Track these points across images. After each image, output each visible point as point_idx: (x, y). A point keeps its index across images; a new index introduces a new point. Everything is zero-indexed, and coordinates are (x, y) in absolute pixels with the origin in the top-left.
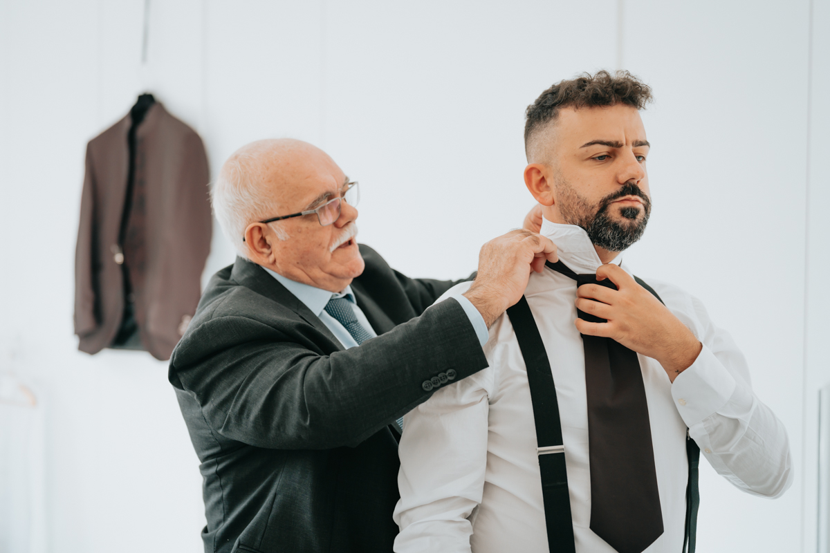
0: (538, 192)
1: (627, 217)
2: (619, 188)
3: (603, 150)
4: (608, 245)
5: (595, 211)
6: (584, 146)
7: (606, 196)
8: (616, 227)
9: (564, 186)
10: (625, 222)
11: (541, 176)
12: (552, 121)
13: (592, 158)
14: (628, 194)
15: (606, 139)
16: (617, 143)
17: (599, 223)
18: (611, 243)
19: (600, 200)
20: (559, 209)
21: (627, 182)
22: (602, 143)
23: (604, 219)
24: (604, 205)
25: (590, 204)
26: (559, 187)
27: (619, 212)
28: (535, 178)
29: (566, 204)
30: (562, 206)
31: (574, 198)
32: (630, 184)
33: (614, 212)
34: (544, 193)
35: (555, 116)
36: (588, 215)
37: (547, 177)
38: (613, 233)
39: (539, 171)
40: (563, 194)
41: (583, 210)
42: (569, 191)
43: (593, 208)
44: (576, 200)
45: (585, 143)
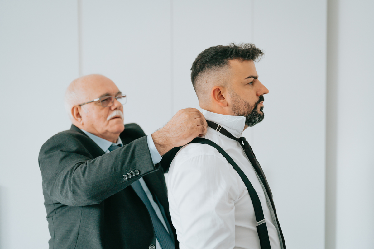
0: (218, 100)
1: (261, 111)
2: (258, 98)
3: (252, 80)
5: (253, 109)
6: (247, 78)
7: (256, 102)
9: (236, 97)
10: (262, 113)
11: (220, 92)
12: (226, 66)
13: (248, 84)
14: (262, 101)
16: (256, 77)
17: (253, 114)
19: (254, 103)
21: (261, 95)
22: (252, 77)
23: (256, 112)
24: (256, 105)
26: (233, 98)
27: (260, 109)
28: (217, 93)
29: (237, 106)
30: (234, 106)
31: (242, 102)
34: (222, 101)
35: (227, 63)
36: (249, 110)
37: (223, 93)
38: (259, 119)
39: (219, 89)
40: (235, 101)
41: (247, 108)
42: (240, 99)
43: (252, 107)
44: (244, 104)
45: (246, 77)
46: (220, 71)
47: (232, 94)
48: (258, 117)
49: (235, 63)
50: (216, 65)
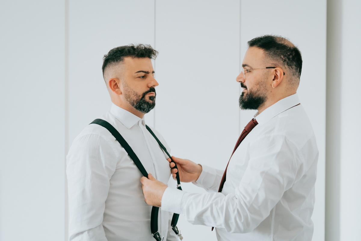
0: (114, 89)
1: (151, 100)
2: (148, 89)
3: (143, 74)
4: (144, 110)
5: (140, 97)
6: (136, 73)
7: (144, 92)
8: (148, 103)
9: (127, 87)
10: (151, 102)
11: (116, 83)
12: (121, 62)
13: (139, 77)
14: (152, 91)
15: (144, 70)
16: (148, 72)
17: (142, 102)
18: (145, 110)
19: (142, 93)
20: (124, 96)
21: (151, 87)
22: (143, 72)
23: (144, 100)
24: (144, 95)
25: (138, 95)
26: (125, 88)
27: (149, 98)
28: (113, 84)
29: (128, 94)
30: (126, 95)
31: (132, 92)
32: (153, 88)
33: (147, 98)
34: (117, 90)
35: (122, 60)
36: (138, 99)
37: (118, 83)
38: (147, 106)
39: (115, 81)
40: (126, 90)
41: (136, 96)
42: (130, 89)
43: (140, 96)
44: (133, 93)
45: (136, 71)
46: (116, 66)
47: (124, 85)
48: (146, 104)
49: (128, 60)
50: (114, 61)
